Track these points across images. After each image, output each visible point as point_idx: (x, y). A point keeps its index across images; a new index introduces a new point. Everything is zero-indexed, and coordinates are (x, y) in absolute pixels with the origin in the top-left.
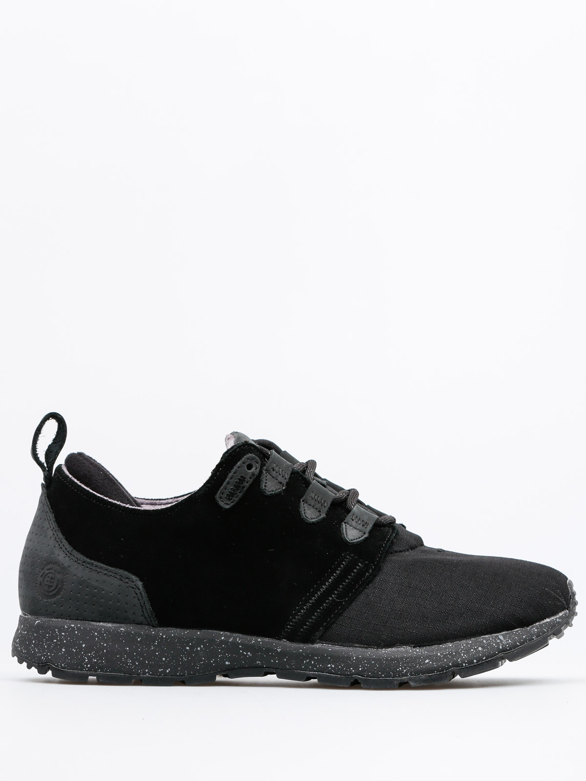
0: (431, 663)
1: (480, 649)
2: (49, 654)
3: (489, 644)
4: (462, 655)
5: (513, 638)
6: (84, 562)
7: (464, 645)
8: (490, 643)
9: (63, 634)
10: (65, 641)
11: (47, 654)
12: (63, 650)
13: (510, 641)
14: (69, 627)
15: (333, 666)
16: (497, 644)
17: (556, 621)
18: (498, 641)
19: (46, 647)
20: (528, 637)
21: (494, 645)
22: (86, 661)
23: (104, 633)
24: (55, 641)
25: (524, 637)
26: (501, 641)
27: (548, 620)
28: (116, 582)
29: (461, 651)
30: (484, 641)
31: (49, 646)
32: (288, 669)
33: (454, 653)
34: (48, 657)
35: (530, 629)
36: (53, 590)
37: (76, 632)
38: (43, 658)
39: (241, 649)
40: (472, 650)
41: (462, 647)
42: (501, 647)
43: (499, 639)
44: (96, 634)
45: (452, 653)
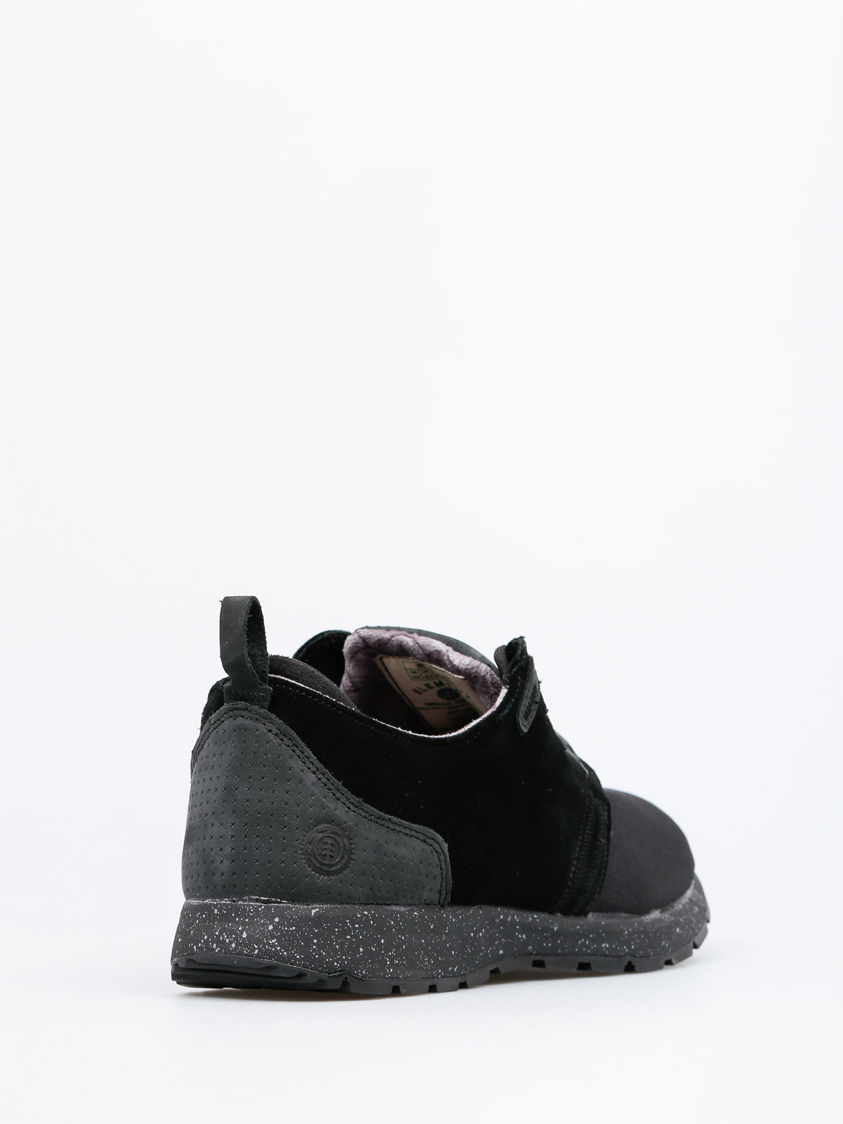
2: (344, 957)
6: (379, 818)
9: (357, 926)
10: (361, 937)
11: (341, 958)
12: (361, 950)
14: (363, 915)
15: (607, 946)
19: (337, 947)
23: (400, 922)
24: (349, 937)
28: (419, 845)
31: (342, 945)
32: (560, 955)
34: (343, 962)
36: (340, 861)
37: (372, 923)
38: (336, 964)
39: (517, 931)
44: (392, 923)
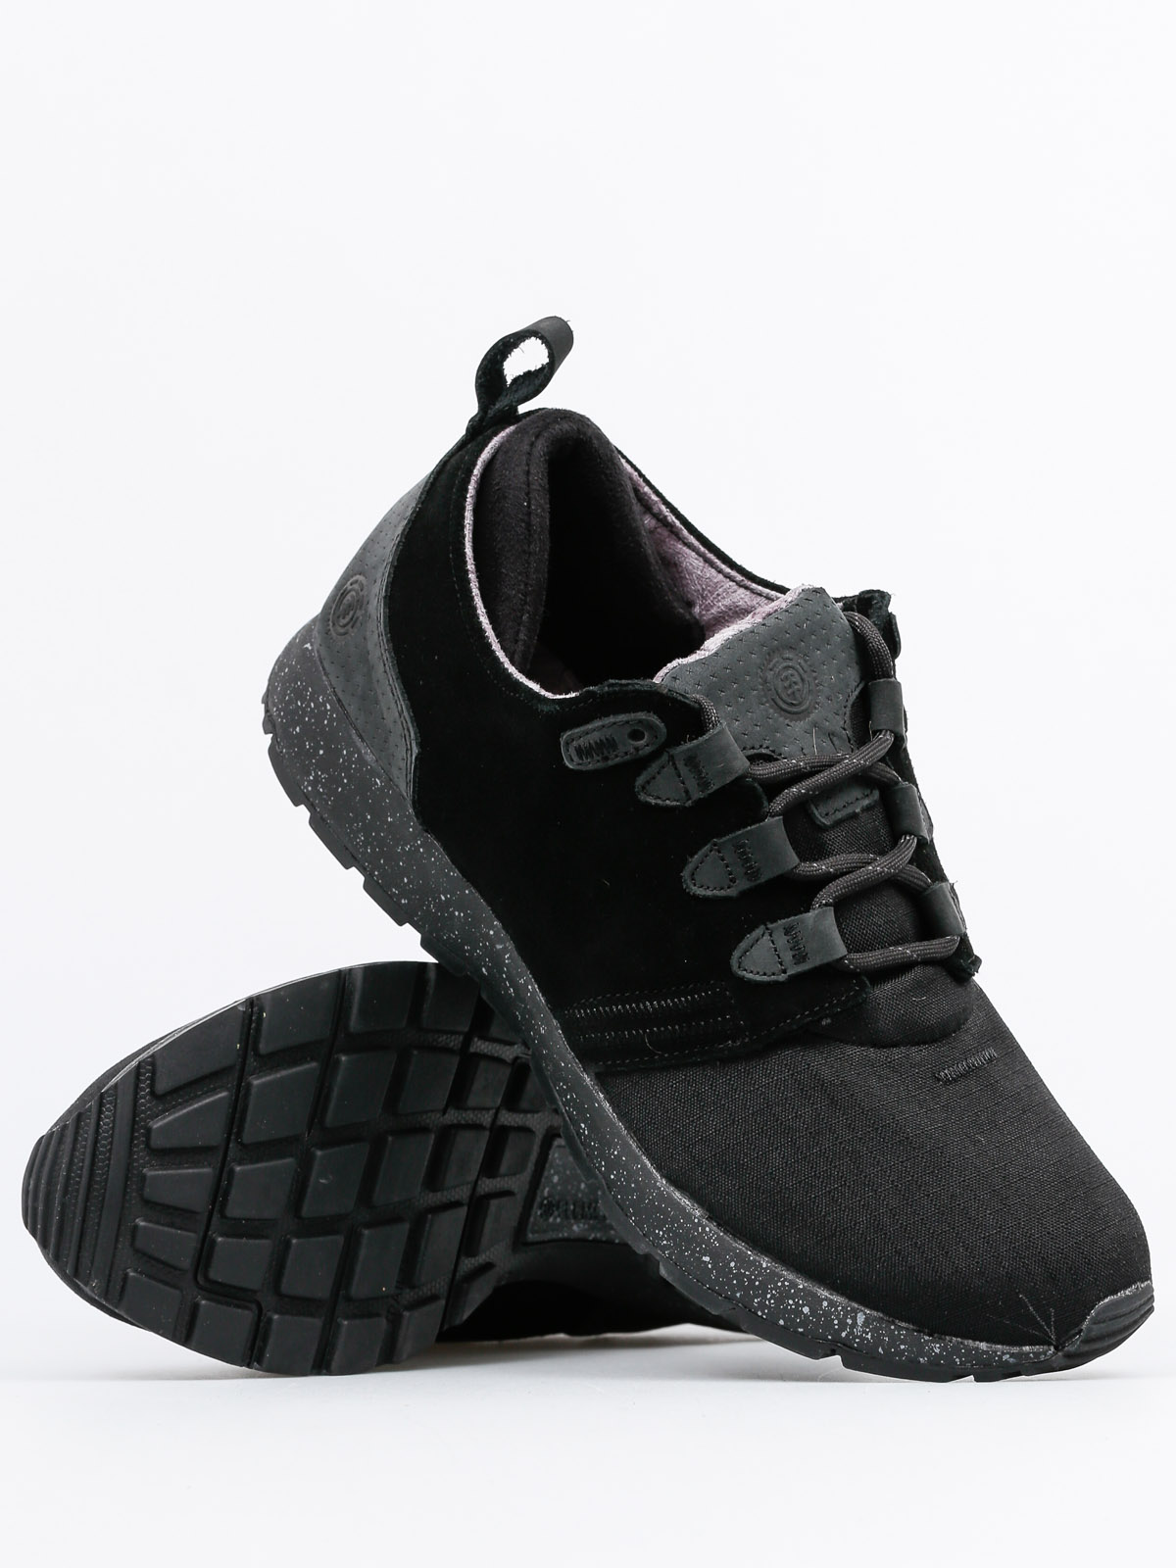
0: (710, 1266)
1: (806, 1310)
3: (827, 1314)
4: (769, 1296)
5: (880, 1335)
7: (786, 1283)
8: (832, 1313)
13: (869, 1336)
16: (843, 1325)
17: (1000, 1357)
18: (849, 1321)
20: (912, 1352)
21: (836, 1322)
22: (311, 778)
23: (353, 763)
25: (902, 1347)
26: (855, 1324)
27: (983, 1346)
29: (772, 1289)
30: (825, 1304)
33: (757, 1283)
35: (928, 1341)
36: (342, 625)
40: (791, 1302)
41: (779, 1284)
42: (844, 1334)
43: (854, 1319)
45: (755, 1280)
